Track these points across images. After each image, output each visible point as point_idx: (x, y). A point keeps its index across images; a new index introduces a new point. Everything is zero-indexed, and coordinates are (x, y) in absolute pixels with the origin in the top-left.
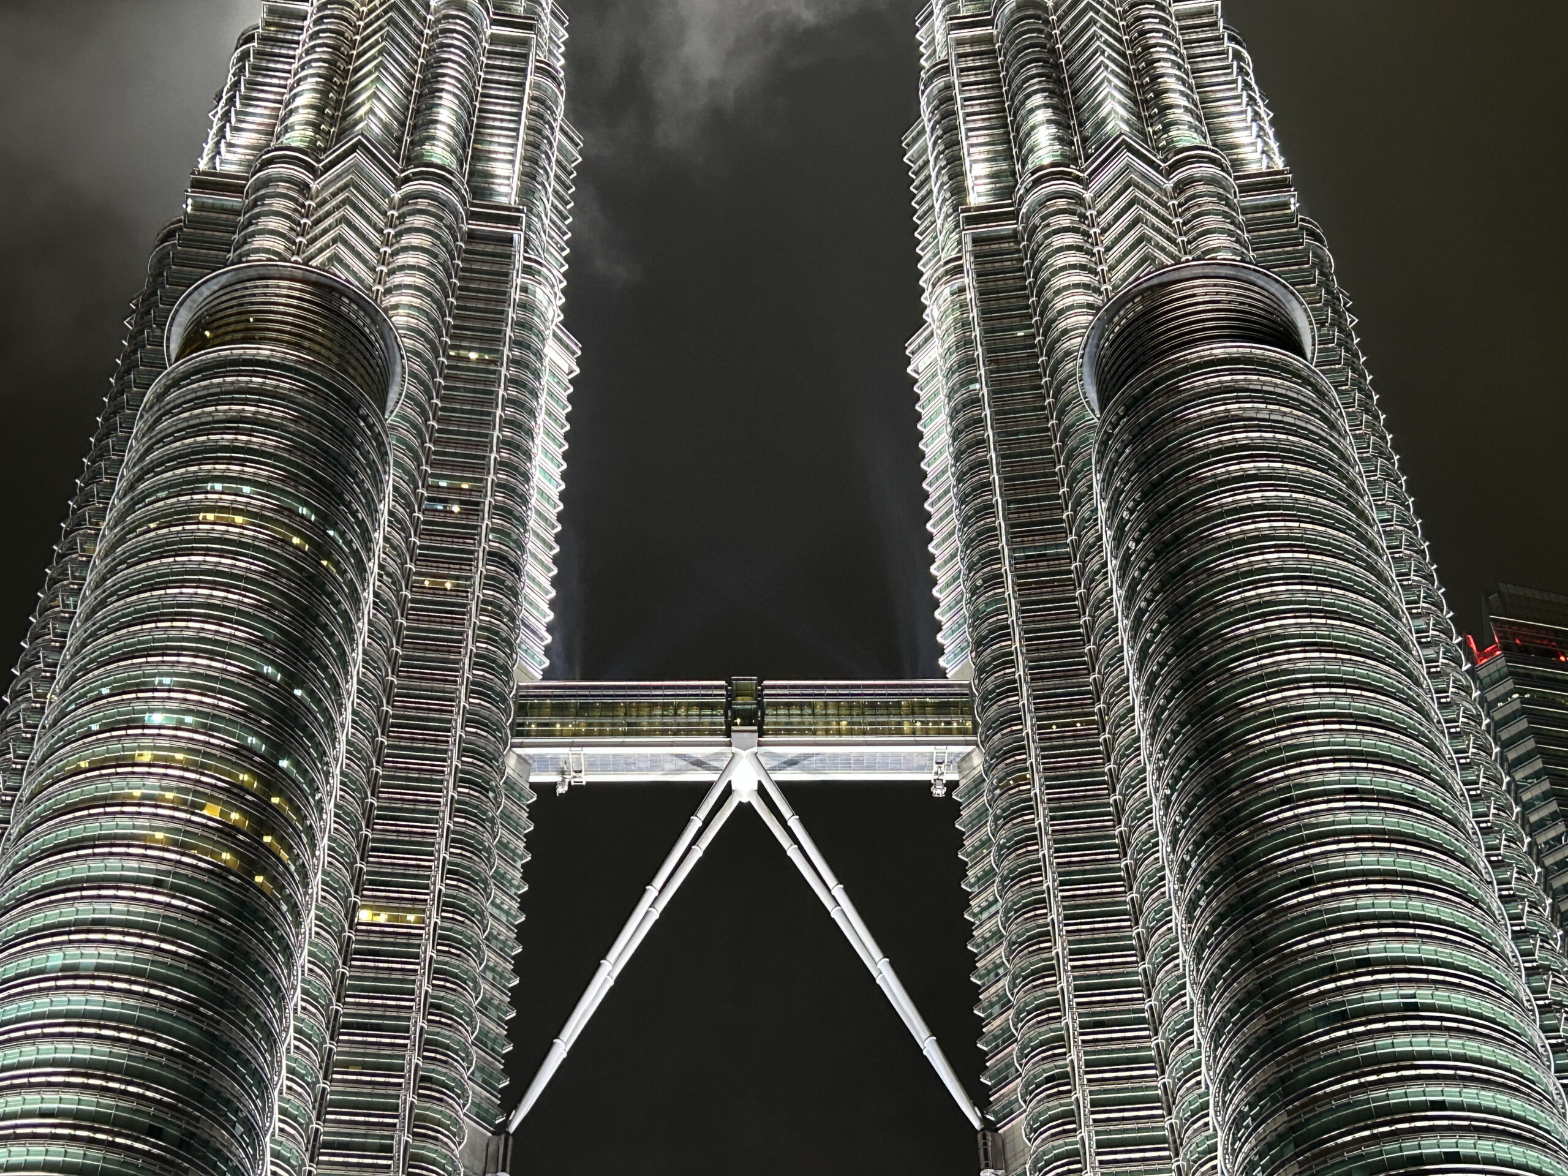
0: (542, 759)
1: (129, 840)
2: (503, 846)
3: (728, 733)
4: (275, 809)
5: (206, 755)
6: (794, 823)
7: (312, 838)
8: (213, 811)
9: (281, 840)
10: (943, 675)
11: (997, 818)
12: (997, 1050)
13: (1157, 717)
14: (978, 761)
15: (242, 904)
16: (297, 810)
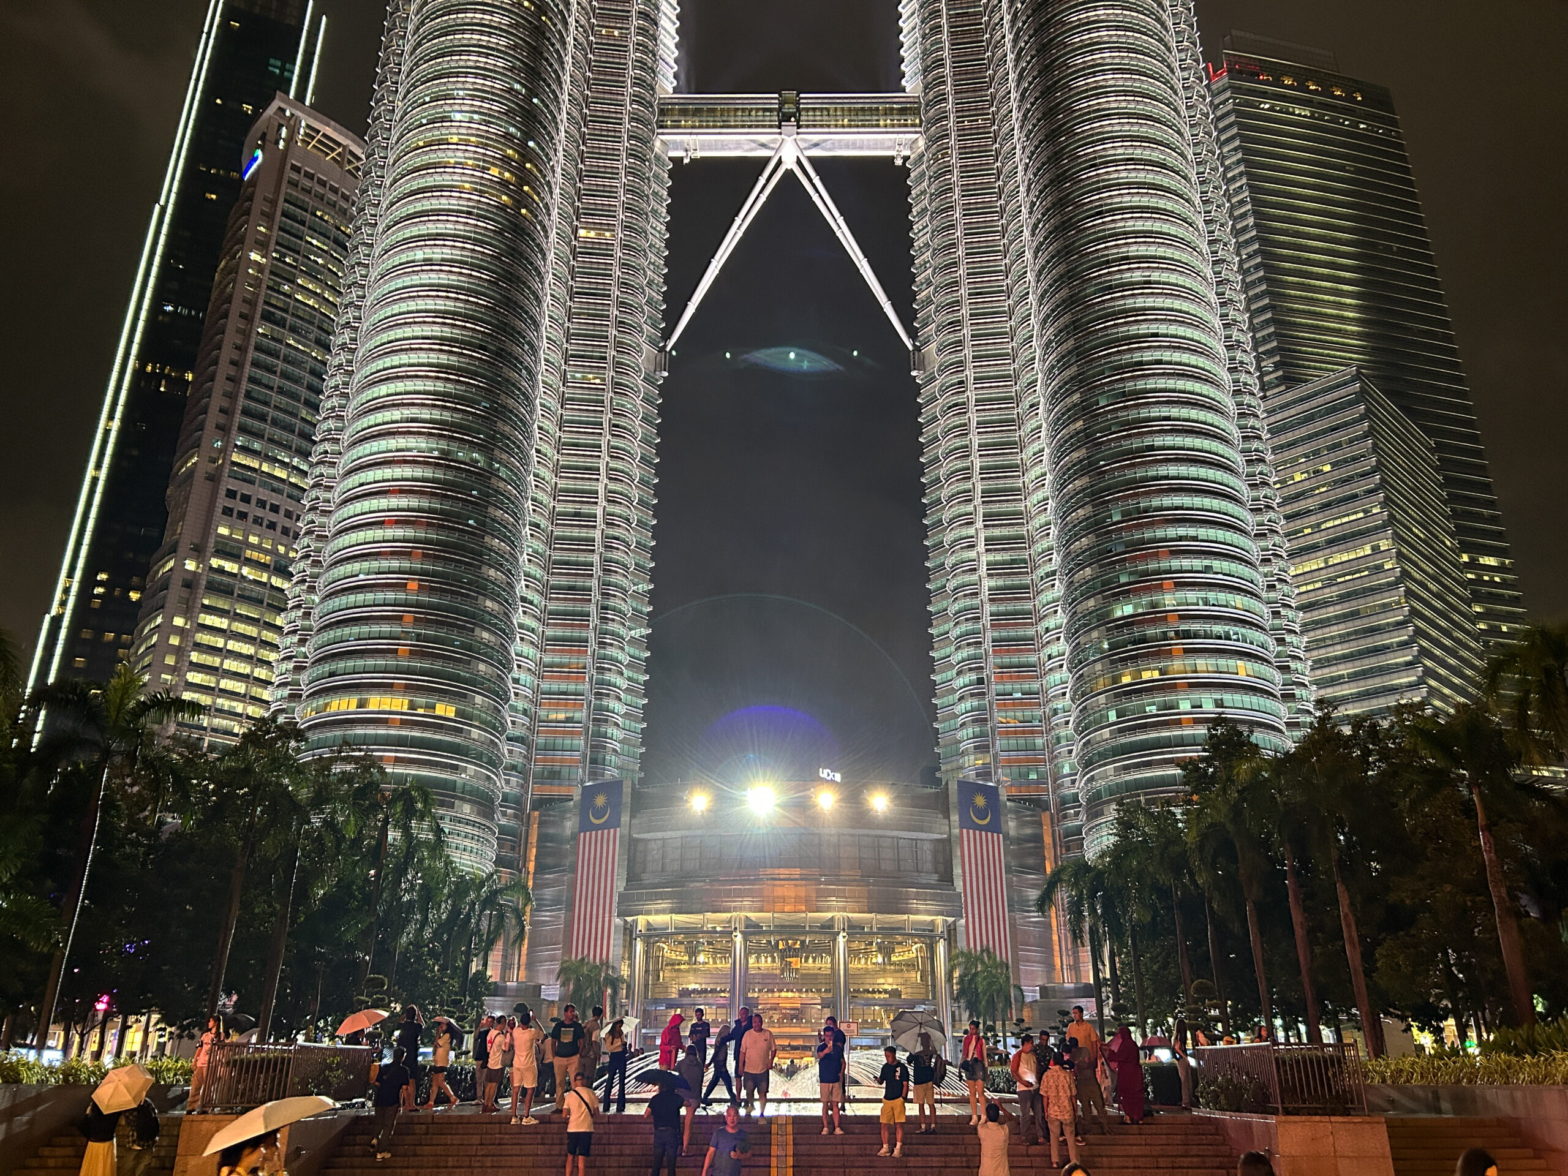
0: (675, 142)
1: (451, 188)
2: (655, 194)
3: (779, 127)
4: (529, 171)
5: (487, 138)
6: (817, 181)
7: (550, 188)
8: (494, 171)
9: (533, 189)
10: (904, 91)
11: (930, 178)
12: (923, 308)
13: (1025, 116)
14: (921, 143)
15: (516, 225)
16: (540, 171)
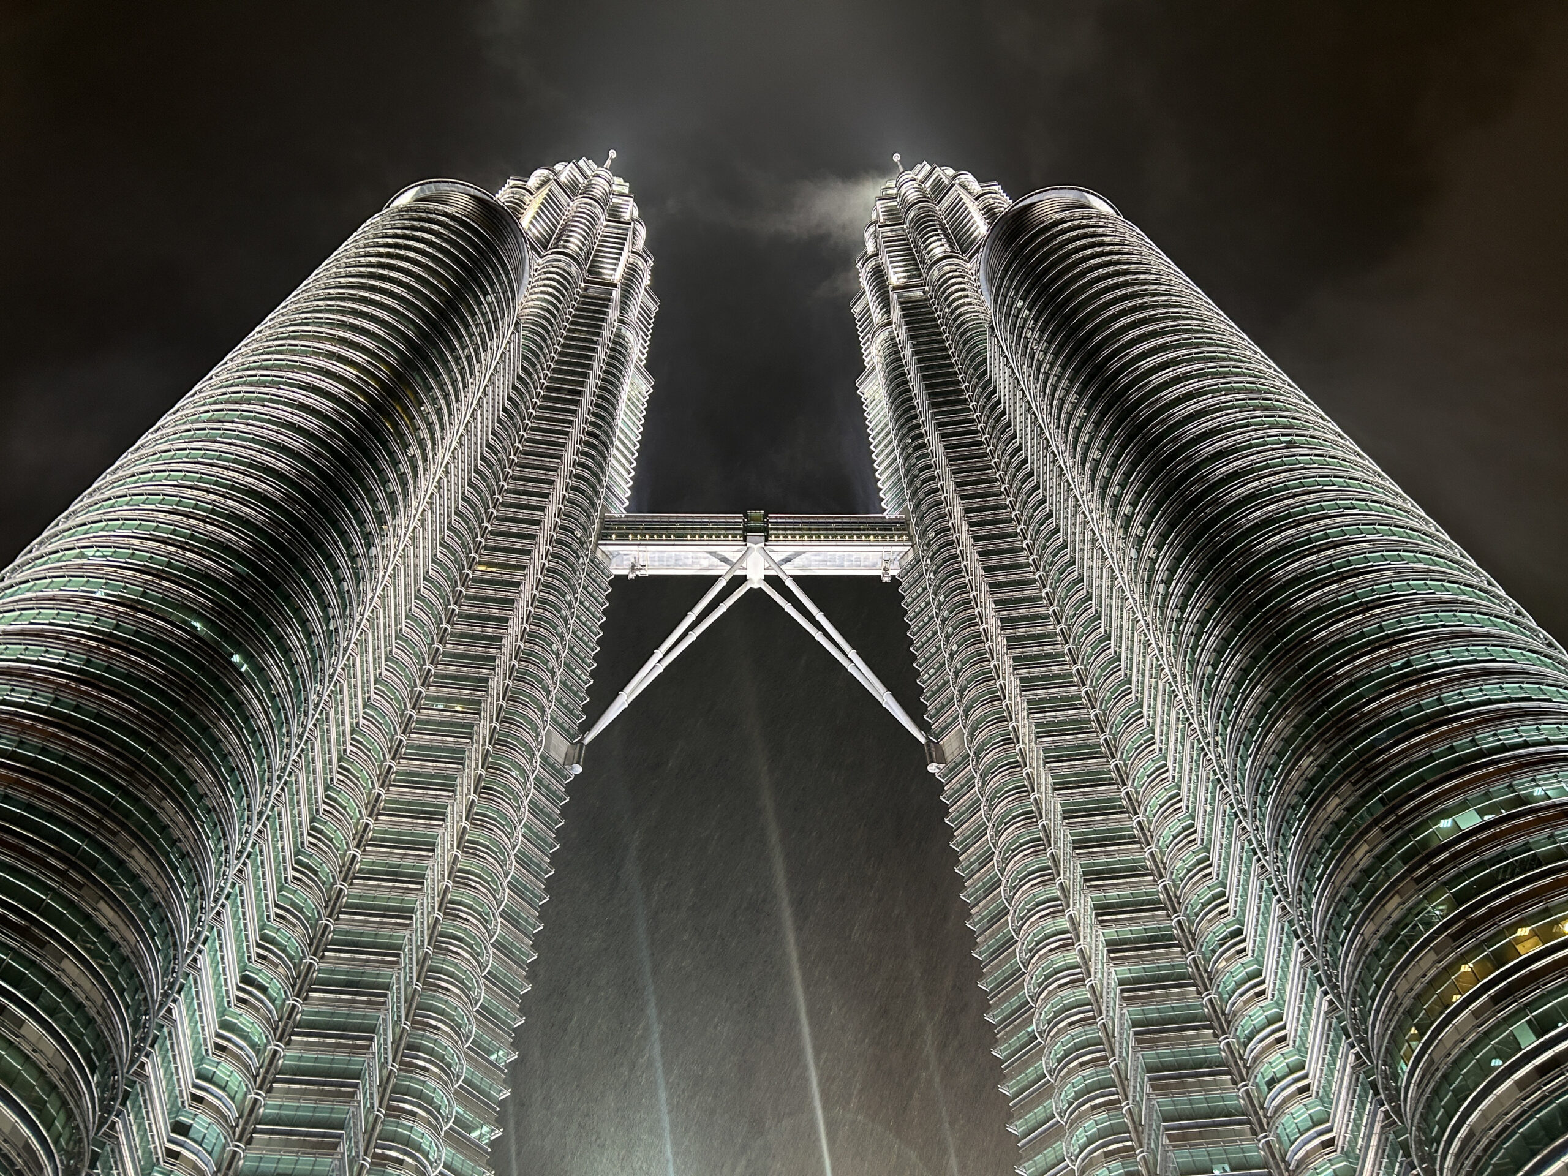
3: (744, 540)
10: (884, 512)
12: (932, 701)
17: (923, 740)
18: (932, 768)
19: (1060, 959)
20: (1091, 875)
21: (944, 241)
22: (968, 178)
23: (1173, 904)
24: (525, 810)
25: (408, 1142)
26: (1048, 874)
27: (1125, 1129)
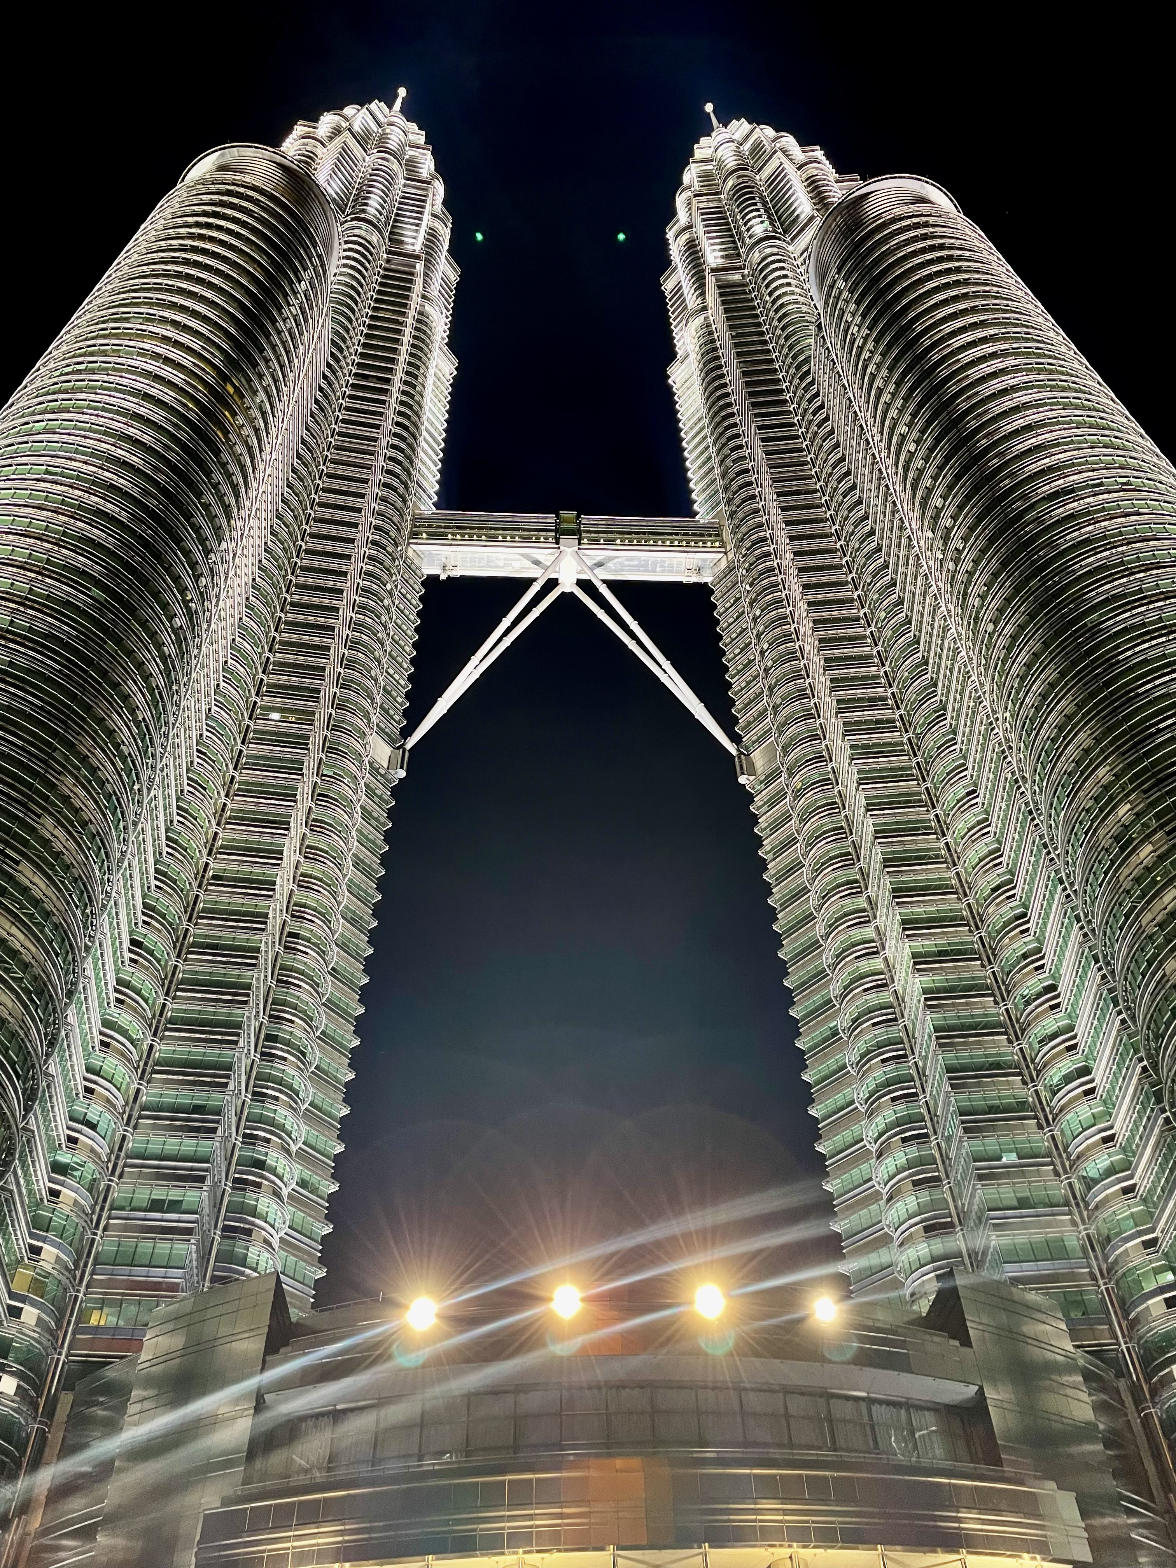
0: (431, 555)
3: (557, 543)
10: (696, 516)
12: (744, 713)
17: (734, 752)
18: (742, 780)
19: (865, 965)
20: (898, 892)
21: (765, 217)
22: (789, 141)
23: (976, 921)
24: (358, 817)
25: (272, 1122)
26: (855, 887)
27: (920, 1118)
